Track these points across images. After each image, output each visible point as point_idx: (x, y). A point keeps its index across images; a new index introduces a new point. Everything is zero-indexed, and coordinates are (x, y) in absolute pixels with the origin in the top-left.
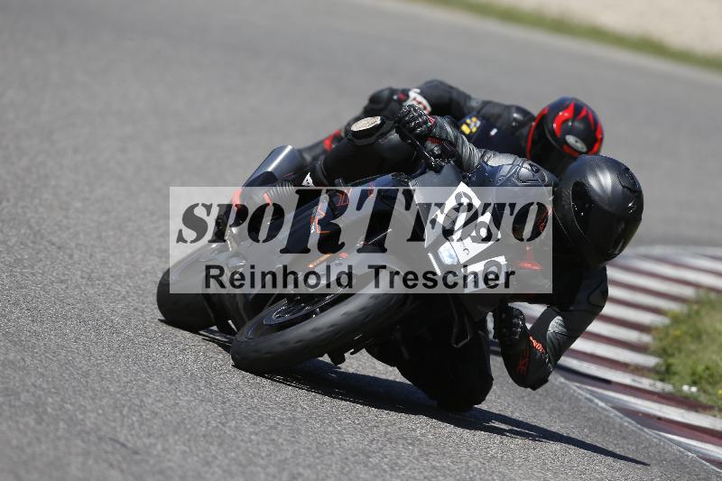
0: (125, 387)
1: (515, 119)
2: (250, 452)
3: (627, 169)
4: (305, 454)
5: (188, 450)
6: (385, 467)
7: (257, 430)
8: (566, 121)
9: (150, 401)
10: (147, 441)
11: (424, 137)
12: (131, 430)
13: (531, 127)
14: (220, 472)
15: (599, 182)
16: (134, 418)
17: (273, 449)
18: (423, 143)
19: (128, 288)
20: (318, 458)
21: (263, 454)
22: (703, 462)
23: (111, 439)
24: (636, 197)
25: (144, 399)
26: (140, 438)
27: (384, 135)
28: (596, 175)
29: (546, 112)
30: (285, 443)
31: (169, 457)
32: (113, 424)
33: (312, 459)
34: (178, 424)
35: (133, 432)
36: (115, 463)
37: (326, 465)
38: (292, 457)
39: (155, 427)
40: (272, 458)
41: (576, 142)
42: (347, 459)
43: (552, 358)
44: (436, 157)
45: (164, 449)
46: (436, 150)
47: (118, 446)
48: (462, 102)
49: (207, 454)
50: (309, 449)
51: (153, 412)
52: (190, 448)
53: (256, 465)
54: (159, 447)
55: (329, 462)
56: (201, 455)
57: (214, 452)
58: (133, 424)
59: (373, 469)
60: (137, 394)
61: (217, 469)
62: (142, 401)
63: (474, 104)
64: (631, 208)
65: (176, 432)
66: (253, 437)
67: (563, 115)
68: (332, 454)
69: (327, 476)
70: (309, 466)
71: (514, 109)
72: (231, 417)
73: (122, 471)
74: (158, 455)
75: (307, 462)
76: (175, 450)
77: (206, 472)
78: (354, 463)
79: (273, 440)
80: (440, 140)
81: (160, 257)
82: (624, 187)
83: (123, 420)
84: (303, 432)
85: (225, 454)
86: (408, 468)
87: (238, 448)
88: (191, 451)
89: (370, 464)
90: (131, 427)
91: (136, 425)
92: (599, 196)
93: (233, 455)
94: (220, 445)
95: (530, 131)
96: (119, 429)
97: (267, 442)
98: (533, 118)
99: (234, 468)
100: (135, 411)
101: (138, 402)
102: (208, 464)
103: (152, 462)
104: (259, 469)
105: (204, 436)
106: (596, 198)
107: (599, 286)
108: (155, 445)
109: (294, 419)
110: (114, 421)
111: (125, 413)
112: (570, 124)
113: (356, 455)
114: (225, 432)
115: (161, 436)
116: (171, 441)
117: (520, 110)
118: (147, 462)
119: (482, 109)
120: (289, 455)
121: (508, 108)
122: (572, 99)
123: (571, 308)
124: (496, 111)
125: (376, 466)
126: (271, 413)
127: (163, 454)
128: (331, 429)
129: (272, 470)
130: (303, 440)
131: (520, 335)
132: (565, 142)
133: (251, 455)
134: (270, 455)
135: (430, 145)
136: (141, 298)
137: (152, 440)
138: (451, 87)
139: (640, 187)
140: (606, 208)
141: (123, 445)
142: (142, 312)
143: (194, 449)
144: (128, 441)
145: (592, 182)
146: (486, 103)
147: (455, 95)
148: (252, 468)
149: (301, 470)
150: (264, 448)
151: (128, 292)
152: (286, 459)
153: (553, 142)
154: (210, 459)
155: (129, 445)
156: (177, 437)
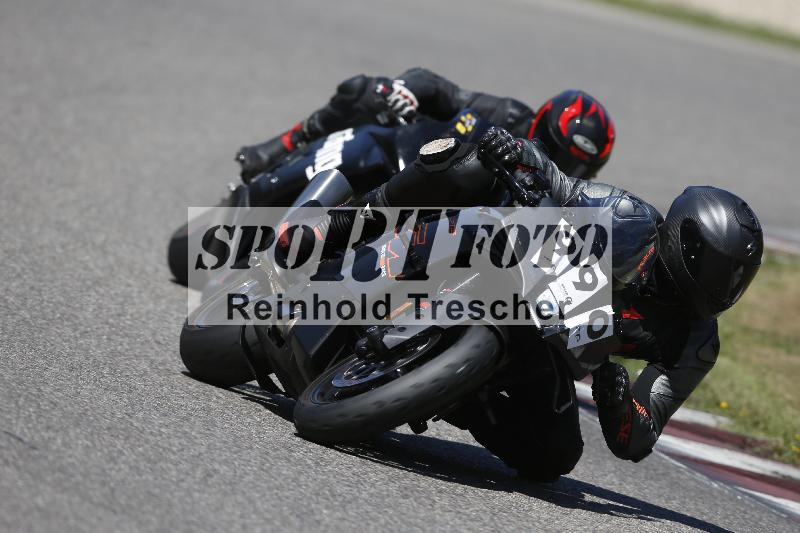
0: (21, 374)
1: (511, 115)
2: (159, 446)
3: (745, 204)
4: (220, 449)
5: (89, 443)
6: (310, 462)
7: (168, 422)
8: (574, 117)
9: (48, 390)
10: (46, 435)
11: (513, 165)
12: (28, 422)
13: (531, 124)
14: (127, 470)
15: (712, 218)
16: (31, 410)
17: (185, 443)
18: (512, 173)
19: (23, 265)
20: (235, 453)
21: (174, 449)
22: (663, 455)
23: (6, 433)
24: (755, 237)
25: (42, 388)
26: (38, 431)
27: (459, 160)
28: (708, 211)
29: (549, 107)
30: (198, 436)
31: (70, 452)
32: (8, 416)
33: (228, 454)
34: (80, 415)
35: (30, 425)
36: (11, 459)
37: (244, 460)
38: (206, 452)
39: (55, 419)
40: (185, 453)
41: (586, 142)
42: (267, 453)
43: (657, 426)
44: (528, 188)
45: (64, 444)
46: (528, 180)
47: (13, 440)
48: (450, 94)
49: (111, 448)
50: (225, 442)
51: (52, 402)
52: (93, 442)
53: (166, 460)
54: (59, 441)
55: (248, 458)
56: (106, 450)
57: (120, 447)
58: (30, 416)
59: (296, 465)
60: (34, 382)
61: (123, 466)
62: (39, 390)
63: (463, 96)
64: (751, 250)
65: (77, 425)
66: (163, 430)
67: (569, 111)
68: (251, 448)
69: (246, 473)
70: (226, 462)
71: (509, 104)
72: (138, 407)
73: (18, 468)
74: (58, 451)
75: (224, 457)
76: (77, 445)
77: (110, 469)
78: (274, 458)
79: (186, 433)
80: (532, 169)
81: (59, 229)
82: (741, 225)
83: (18, 411)
84: (219, 424)
85: (132, 448)
86: (335, 463)
87: (147, 441)
88: (94, 445)
89: (292, 459)
90: (28, 419)
91: (34, 417)
92: (712, 235)
93: (141, 449)
94: (127, 438)
95: (529, 128)
96: (14, 422)
97: (179, 434)
98: (531, 114)
99: (142, 464)
100: (31, 401)
101: (35, 392)
102: (113, 459)
103: (51, 458)
104: (170, 465)
105: (109, 429)
106: (710, 239)
107: (709, 339)
108: (54, 439)
109: (208, 410)
110: (9, 412)
111: (20, 403)
112: (578, 121)
113: (277, 449)
114: (132, 424)
115: (61, 428)
116: (72, 434)
117: (517, 104)
118: (46, 458)
119: (471, 103)
120: (203, 449)
121: (503, 101)
122: (579, 92)
123: (676, 366)
124: (489, 105)
125: (299, 461)
126: (182, 403)
127: (63, 449)
128: (249, 420)
129: (184, 466)
130: (218, 432)
131: (623, 396)
132: (572, 142)
133: (161, 450)
134: (182, 450)
135: (520, 174)
136: (39, 276)
137: (51, 434)
138: (436, 77)
139: (760, 226)
140: (722, 249)
141: (20, 440)
142: (40, 291)
143: (98, 444)
144: (25, 435)
145: (704, 219)
146: (477, 96)
147: (441, 86)
148: (162, 464)
149: (217, 466)
150: (176, 442)
151: (23, 269)
152: (200, 454)
153: (558, 142)
154: (115, 455)
155: (26, 439)
156: (78, 431)
